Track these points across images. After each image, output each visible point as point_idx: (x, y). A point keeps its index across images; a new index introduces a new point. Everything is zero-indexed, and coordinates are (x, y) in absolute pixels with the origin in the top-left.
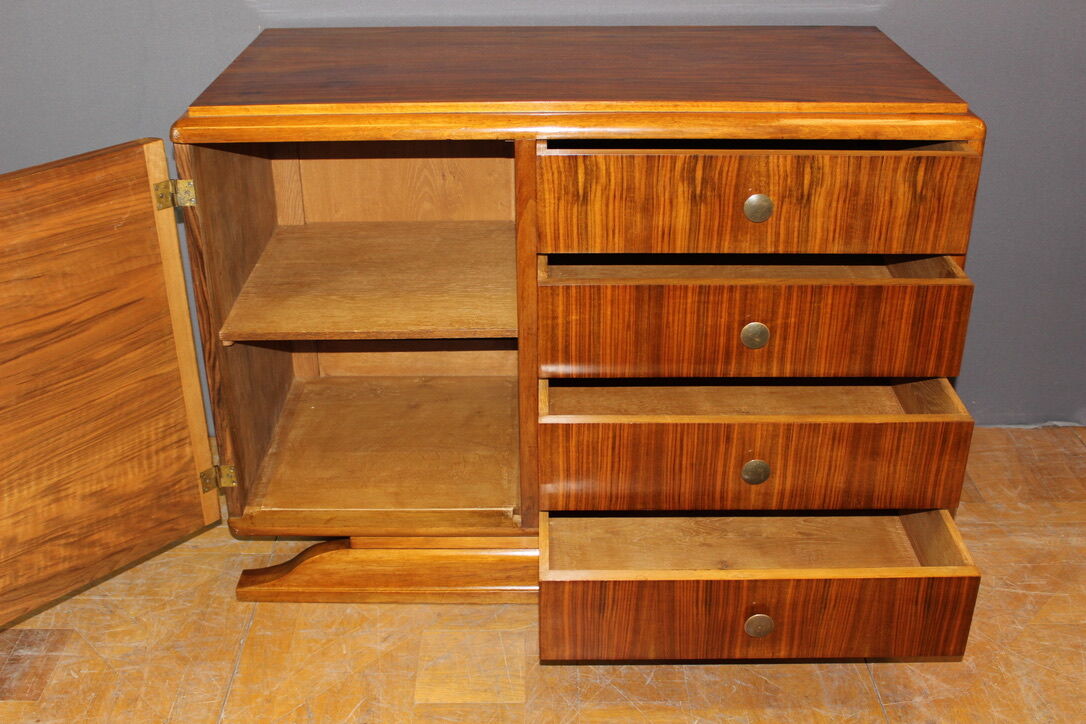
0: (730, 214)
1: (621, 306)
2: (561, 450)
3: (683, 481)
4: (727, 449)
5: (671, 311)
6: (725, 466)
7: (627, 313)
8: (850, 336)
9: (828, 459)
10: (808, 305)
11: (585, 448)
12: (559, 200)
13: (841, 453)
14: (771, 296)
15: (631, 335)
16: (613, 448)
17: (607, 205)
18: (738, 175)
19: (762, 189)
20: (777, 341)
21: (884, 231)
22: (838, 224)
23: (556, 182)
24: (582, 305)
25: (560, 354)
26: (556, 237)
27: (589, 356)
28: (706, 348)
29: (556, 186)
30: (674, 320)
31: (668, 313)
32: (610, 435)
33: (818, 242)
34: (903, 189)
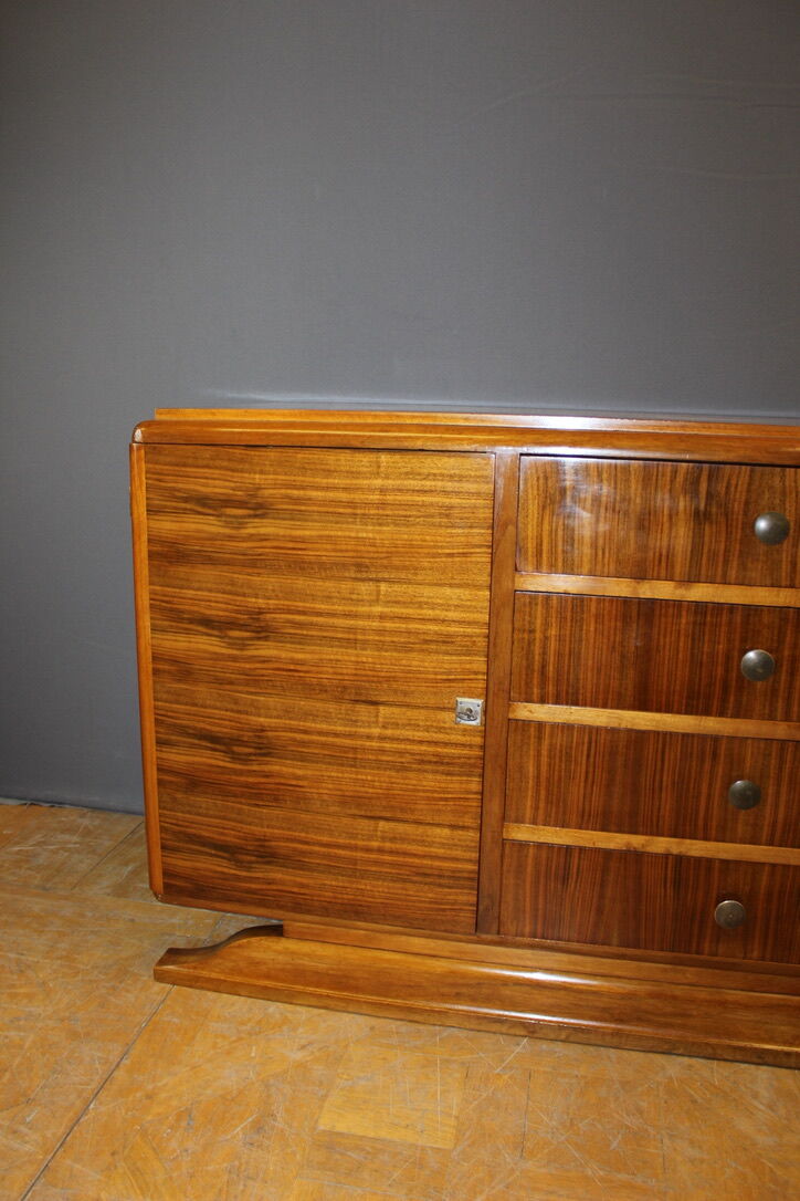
0: (739, 537)
1: (606, 622)
2: (532, 753)
3: (664, 802)
4: (713, 767)
5: (662, 632)
6: (710, 787)
7: (612, 632)
11: (558, 754)
12: (543, 510)
14: (777, 620)
15: (617, 656)
16: (588, 756)
17: (598, 517)
18: (749, 491)
19: (772, 513)
20: (784, 675)
23: (541, 489)
24: (562, 620)
25: (536, 675)
26: (539, 553)
27: (568, 679)
28: (700, 679)
29: (541, 492)
30: (665, 643)
31: (659, 634)
32: (586, 740)
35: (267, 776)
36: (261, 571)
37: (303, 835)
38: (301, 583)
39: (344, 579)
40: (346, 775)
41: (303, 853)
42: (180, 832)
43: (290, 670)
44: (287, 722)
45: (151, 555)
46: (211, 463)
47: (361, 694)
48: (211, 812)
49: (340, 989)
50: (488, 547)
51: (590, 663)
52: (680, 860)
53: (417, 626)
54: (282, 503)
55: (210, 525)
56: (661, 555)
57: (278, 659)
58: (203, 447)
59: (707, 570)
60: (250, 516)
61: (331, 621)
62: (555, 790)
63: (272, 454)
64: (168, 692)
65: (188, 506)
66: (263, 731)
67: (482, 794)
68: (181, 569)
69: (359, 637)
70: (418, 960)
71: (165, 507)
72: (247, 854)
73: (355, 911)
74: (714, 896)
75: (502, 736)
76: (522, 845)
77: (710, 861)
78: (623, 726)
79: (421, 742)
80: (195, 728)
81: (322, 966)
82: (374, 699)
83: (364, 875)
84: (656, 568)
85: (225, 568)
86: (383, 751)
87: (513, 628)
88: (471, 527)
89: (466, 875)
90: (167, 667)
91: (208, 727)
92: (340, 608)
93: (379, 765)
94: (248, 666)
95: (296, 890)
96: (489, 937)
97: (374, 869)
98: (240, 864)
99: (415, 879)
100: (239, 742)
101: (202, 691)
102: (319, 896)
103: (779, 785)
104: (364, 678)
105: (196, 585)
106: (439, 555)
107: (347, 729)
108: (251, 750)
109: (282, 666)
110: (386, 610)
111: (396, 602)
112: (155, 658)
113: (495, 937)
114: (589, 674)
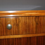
33: (21, 33)
34: (34, 22)
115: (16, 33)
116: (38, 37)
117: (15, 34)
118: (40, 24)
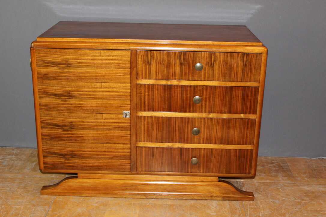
0: (191, 68)
1: (160, 91)
2: (143, 124)
3: (176, 135)
4: (188, 125)
5: (174, 93)
6: (188, 130)
7: (161, 93)
8: (224, 101)
9: (216, 129)
10: (212, 92)
11: (149, 124)
12: (143, 64)
13: (219, 127)
14: (202, 89)
15: (163, 99)
16: (157, 124)
17: (157, 65)
18: (193, 58)
19: (200, 62)
20: (204, 102)
21: (235, 75)
22: (222, 72)
23: (142, 58)
24: (149, 90)
25: (143, 104)
26: (142, 74)
27: (151, 105)
28: (184, 104)
29: (142, 60)
30: (174, 95)
31: (173, 93)
32: (156, 120)
33: (217, 78)
34: (240, 63)
35: (73, 135)
36: (70, 81)
37: (83, 149)
38: (81, 84)
39: (92, 82)
40: (95, 133)
41: (84, 154)
42: (49, 152)
43: (79, 106)
44: (79, 120)
45: (38, 78)
46: (55, 53)
47: (98, 111)
48: (57, 145)
49: (94, 190)
50: (130, 73)
51: (156, 101)
52: (181, 149)
53: (112, 93)
54: (75, 63)
55: (55, 70)
56: (173, 73)
57: (75, 104)
58: (53, 49)
59: (184, 77)
60: (66, 67)
61: (89, 93)
62: (149, 133)
63: (72, 51)
64: (44, 114)
65: (49, 65)
66: (71, 123)
67: (131, 135)
68: (47, 81)
69: (97, 97)
70: (115, 180)
71: (42, 65)
72: (68, 156)
73: (98, 168)
74: (190, 157)
75: (135, 120)
76: (141, 147)
77: (189, 149)
78: (165, 116)
79: (114, 123)
80: (52, 123)
81: (89, 185)
82: (101, 112)
83: (100, 158)
84: (172, 77)
85: (60, 81)
86: (104, 126)
87: (137, 93)
88: (125, 68)
89: (127, 156)
90: (43, 107)
91: (56, 123)
92: (92, 90)
93: (104, 129)
94: (67, 106)
95: (82, 164)
96: (134, 172)
97: (103, 157)
98: (66, 159)
99: (114, 158)
100: (65, 126)
101: (54, 113)
102: (89, 165)
103: (204, 129)
104: (99, 107)
105: (52, 85)
106: (117, 76)
107: (95, 121)
108: (69, 128)
109: (76, 105)
110: (104, 90)
111: (107, 88)
112: (40, 105)
113: (136, 172)
114: (156, 104)
115: (208, 77)
116: (244, 88)
117: (206, 79)
118: (249, 66)
